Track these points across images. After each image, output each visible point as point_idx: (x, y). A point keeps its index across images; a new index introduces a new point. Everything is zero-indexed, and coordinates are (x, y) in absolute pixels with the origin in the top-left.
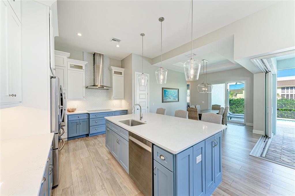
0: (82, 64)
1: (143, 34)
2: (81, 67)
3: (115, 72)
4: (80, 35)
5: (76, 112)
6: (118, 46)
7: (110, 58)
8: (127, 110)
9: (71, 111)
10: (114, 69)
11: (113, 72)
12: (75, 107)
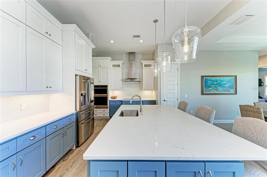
0: (120, 63)
1: (156, 20)
2: (119, 66)
3: (145, 66)
4: (112, 42)
5: (117, 99)
6: (141, 41)
7: (142, 54)
8: (155, 101)
9: (113, 98)
10: (144, 63)
11: (144, 66)
12: (117, 95)
